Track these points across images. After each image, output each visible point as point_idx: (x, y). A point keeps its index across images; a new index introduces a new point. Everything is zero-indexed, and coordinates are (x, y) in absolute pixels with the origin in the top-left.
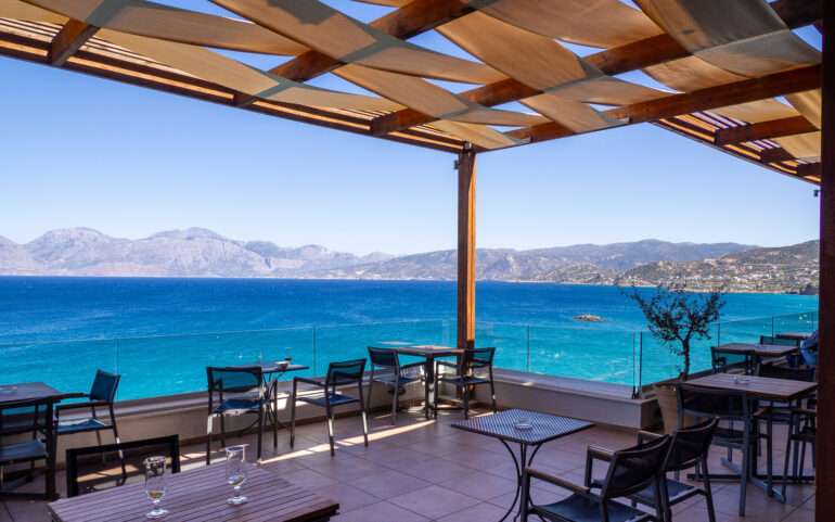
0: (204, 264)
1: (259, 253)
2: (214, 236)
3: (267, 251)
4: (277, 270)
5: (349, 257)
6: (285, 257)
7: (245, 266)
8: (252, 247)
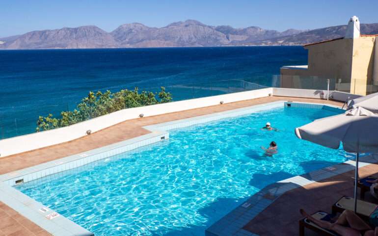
0: (194, 40)
1: (223, 32)
2: (199, 24)
3: (227, 31)
4: (232, 42)
5: (274, 33)
6: (237, 34)
7: (216, 40)
8: (219, 29)
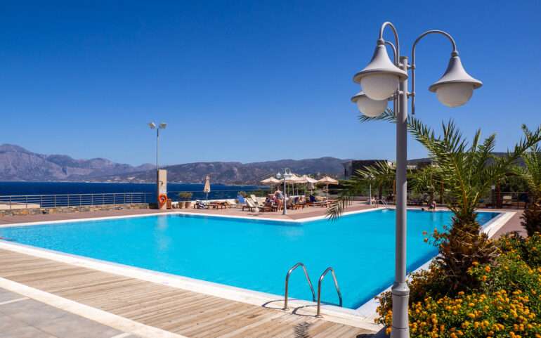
0: (13, 171)
1: (56, 163)
2: (23, 151)
3: (64, 162)
4: (71, 176)
5: (126, 167)
6: (78, 167)
7: (47, 173)
8: (52, 159)
